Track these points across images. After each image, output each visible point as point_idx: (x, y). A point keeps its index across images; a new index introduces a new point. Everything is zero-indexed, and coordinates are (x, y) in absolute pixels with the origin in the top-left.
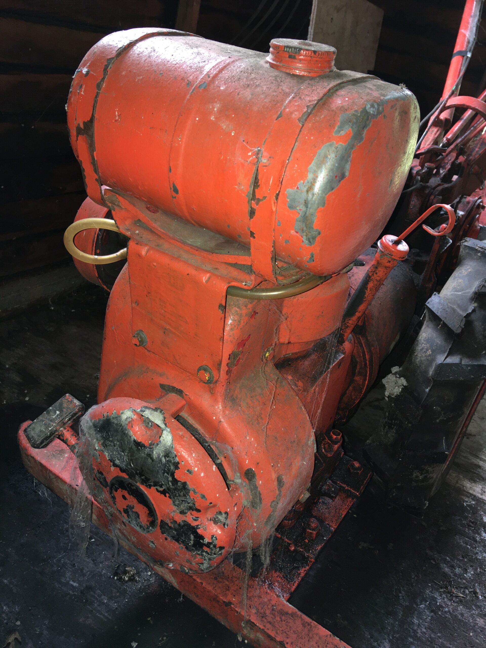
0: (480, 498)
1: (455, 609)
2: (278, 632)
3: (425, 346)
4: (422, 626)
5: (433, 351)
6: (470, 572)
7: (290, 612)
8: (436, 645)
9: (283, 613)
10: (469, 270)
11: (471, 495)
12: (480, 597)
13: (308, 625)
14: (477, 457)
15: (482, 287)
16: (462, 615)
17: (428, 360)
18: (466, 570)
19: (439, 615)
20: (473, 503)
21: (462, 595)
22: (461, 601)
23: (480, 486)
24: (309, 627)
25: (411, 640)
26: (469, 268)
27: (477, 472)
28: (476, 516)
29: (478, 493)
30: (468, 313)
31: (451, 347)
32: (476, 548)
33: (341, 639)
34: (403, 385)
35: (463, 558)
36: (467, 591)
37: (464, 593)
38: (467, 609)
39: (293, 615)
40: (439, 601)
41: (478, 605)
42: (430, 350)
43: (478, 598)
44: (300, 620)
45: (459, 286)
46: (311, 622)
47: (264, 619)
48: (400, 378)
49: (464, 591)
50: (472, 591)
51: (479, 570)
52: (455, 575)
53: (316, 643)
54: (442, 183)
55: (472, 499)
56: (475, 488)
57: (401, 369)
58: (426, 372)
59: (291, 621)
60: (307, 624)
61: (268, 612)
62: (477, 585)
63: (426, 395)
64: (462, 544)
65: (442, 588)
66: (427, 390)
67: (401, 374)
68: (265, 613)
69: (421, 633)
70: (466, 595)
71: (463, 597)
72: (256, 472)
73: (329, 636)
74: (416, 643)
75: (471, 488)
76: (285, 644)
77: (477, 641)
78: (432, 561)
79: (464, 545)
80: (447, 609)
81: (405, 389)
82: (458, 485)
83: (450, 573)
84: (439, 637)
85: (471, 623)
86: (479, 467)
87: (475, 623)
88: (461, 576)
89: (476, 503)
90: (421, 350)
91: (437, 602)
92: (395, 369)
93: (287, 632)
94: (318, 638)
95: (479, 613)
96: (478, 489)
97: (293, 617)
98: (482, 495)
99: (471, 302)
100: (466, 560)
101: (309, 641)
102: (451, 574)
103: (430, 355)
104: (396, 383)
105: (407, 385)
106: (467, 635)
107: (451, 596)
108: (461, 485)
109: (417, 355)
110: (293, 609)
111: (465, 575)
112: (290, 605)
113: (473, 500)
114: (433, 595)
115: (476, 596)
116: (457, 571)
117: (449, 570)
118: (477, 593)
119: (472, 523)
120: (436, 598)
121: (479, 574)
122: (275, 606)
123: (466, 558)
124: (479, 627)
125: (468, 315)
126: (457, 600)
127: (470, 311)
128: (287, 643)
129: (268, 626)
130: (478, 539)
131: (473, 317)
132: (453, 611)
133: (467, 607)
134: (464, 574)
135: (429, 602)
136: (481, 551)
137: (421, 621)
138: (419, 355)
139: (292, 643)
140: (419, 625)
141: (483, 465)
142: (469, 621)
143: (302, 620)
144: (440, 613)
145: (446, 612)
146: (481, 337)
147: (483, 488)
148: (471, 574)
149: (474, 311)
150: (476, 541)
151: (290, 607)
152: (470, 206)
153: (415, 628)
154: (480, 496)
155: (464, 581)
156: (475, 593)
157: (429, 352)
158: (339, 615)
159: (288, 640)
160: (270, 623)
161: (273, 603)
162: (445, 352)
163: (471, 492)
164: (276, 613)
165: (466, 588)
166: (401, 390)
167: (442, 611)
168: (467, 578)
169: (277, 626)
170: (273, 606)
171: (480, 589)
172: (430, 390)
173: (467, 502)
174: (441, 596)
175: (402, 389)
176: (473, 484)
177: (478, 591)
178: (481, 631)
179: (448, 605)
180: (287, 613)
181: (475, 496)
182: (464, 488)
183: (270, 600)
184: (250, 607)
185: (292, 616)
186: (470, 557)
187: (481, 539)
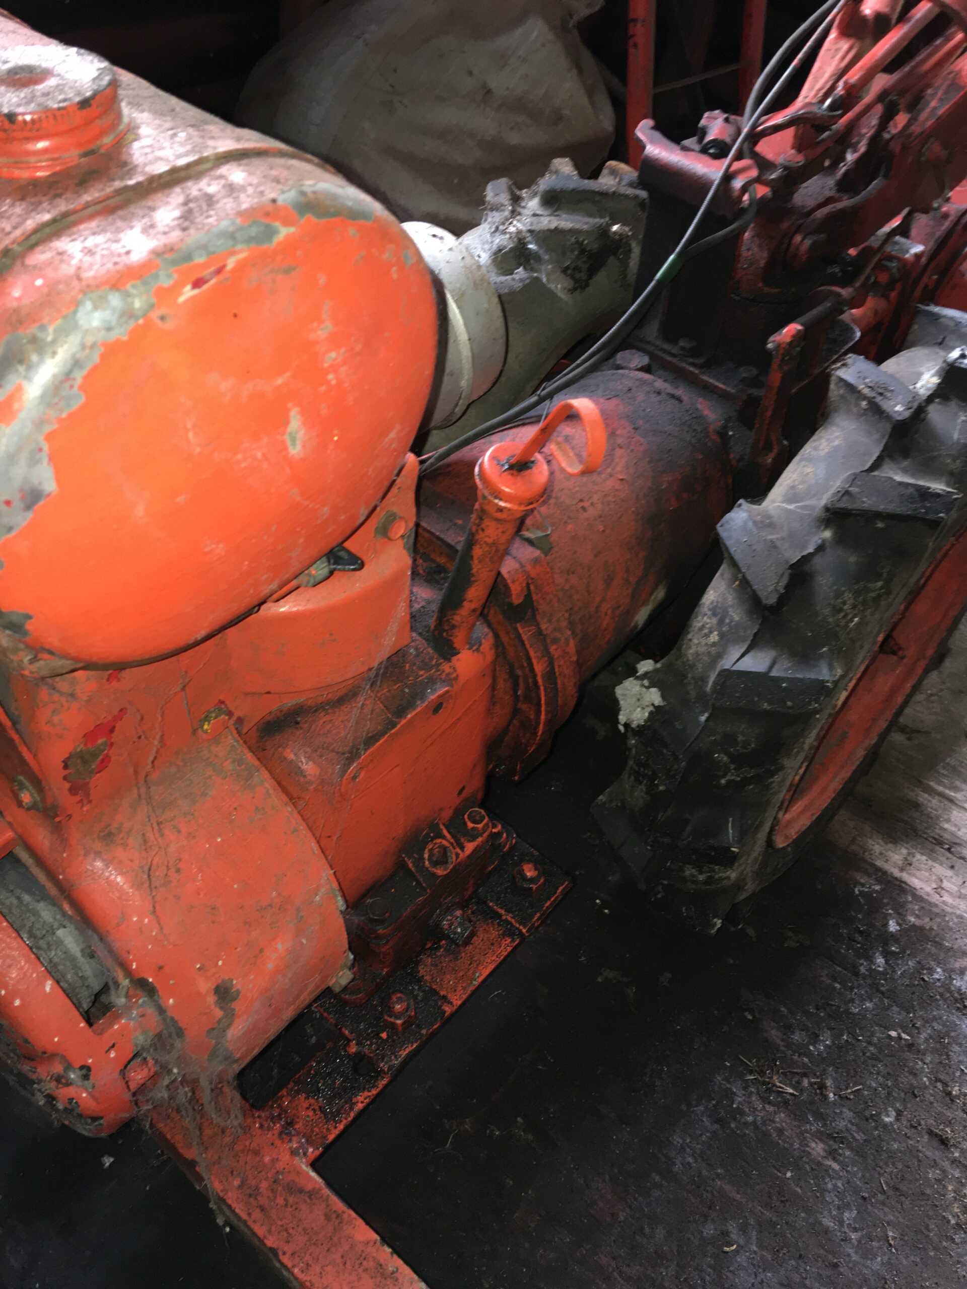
0: (896, 879)
1: (770, 1120)
2: (273, 1228)
3: (708, 621)
4: (688, 1150)
5: (722, 635)
6: (824, 1041)
7: (309, 1187)
8: (708, 1191)
9: (294, 1189)
10: (836, 443)
11: (879, 869)
12: (831, 1095)
13: (337, 1217)
14: (920, 784)
15: (844, 495)
16: (780, 1132)
17: (709, 653)
18: (817, 1036)
19: (732, 1129)
20: (877, 888)
21: (791, 1091)
22: (786, 1103)
23: (904, 851)
24: (338, 1221)
25: (657, 1178)
26: (837, 437)
27: (906, 818)
28: (875, 918)
29: (895, 865)
30: (805, 553)
31: (759, 630)
32: (852, 988)
33: (395, 1251)
34: (653, 705)
35: (818, 1009)
36: (805, 1082)
37: (797, 1086)
38: (795, 1119)
39: (312, 1194)
40: (739, 1100)
41: (822, 1113)
42: (716, 633)
43: (826, 1097)
44: (323, 1205)
45: (803, 482)
46: (344, 1212)
47: (252, 1199)
48: (648, 688)
49: (798, 1083)
50: (815, 1083)
51: (845, 1037)
52: (789, 1045)
53: (342, 1257)
54: (838, 195)
55: (876, 879)
56: (892, 854)
57: (659, 665)
58: (703, 679)
59: (303, 1206)
60: (334, 1216)
61: (264, 1185)
62: (831, 1069)
63: (700, 728)
64: (824, 979)
65: (751, 1073)
66: (703, 718)
67: (653, 680)
68: (257, 1188)
69: (682, 1164)
70: (801, 1091)
71: (792, 1094)
72: (156, 985)
73: (372, 1243)
74: (666, 1184)
75: (881, 854)
76: (280, 1254)
77: (799, 1190)
78: (746, 1014)
79: (829, 981)
80: (750, 1119)
81: (657, 712)
82: (854, 847)
83: (778, 1041)
84: (718, 1175)
85: (795, 1150)
86: (917, 806)
87: (804, 1151)
88: (802, 1050)
89: (882, 890)
90: (702, 628)
91: (733, 1103)
92: (645, 666)
93: (291, 1231)
94: (347, 1247)
95: (818, 1131)
96: (897, 857)
97: (311, 1199)
98: (902, 870)
99: (819, 527)
100: (822, 1014)
101: (328, 1250)
102: (781, 1044)
103: (714, 644)
104: (639, 700)
105: (662, 704)
106: (779, 1174)
107: (768, 1092)
108: (861, 847)
109: (690, 640)
110: (316, 1182)
111: (811, 1048)
112: (313, 1174)
113: (879, 881)
114: (728, 1086)
115: (822, 1094)
116: (797, 1037)
117: (779, 1034)
118: (826, 1088)
119: (861, 933)
120: (734, 1094)
121: (842, 1047)
122: (282, 1173)
123: (825, 1009)
124: (811, 1160)
125: (806, 559)
126: (780, 1099)
127: (811, 550)
128: (284, 1253)
129: (257, 1214)
130: (863, 970)
131: (818, 562)
132: (764, 1123)
133: (795, 1115)
134: (809, 1043)
135: (717, 1102)
136: (861, 996)
137: (688, 1141)
138: (695, 641)
139: (292, 1254)
140: (682, 1148)
141: (925, 802)
142: (792, 1145)
143: (328, 1206)
144: (733, 1125)
145: (746, 1124)
146: (827, 611)
147: (909, 854)
148: (826, 1046)
149: (820, 548)
150: (856, 974)
151: (310, 1177)
152: (947, 224)
153: (672, 1154)
154: (897, 873)
155: (806, 1060)
156: (822, 1087)
157: (714, 637)
158: (519, 1119)
159: (286, 1248)
160: (262, 1210)
161: (280, 1166)
162: (744, 641)
163: (879, 863)
164: (280, 1189)
165: (805, 1075)
166: (647, 714)
167: (739, 1122)
168: (813, 1054)
169: (274, 1217)
170: (277, 1172)
171: (835, 1080)
172: (708, 720)
173: (863, 885)
174: (745, 1089)
175: (651, 713)
176: (890, 845)
177: (829, 1083)
178: (812, 1169)
179: (756, 1109)
180: (301, 1191)
181: (885, 873)
182: (867, 854)
183: (275, 1161)
184: (232, 1172)
185: (310, 1197)
186: (834, 1008)
187: (870, 970)
